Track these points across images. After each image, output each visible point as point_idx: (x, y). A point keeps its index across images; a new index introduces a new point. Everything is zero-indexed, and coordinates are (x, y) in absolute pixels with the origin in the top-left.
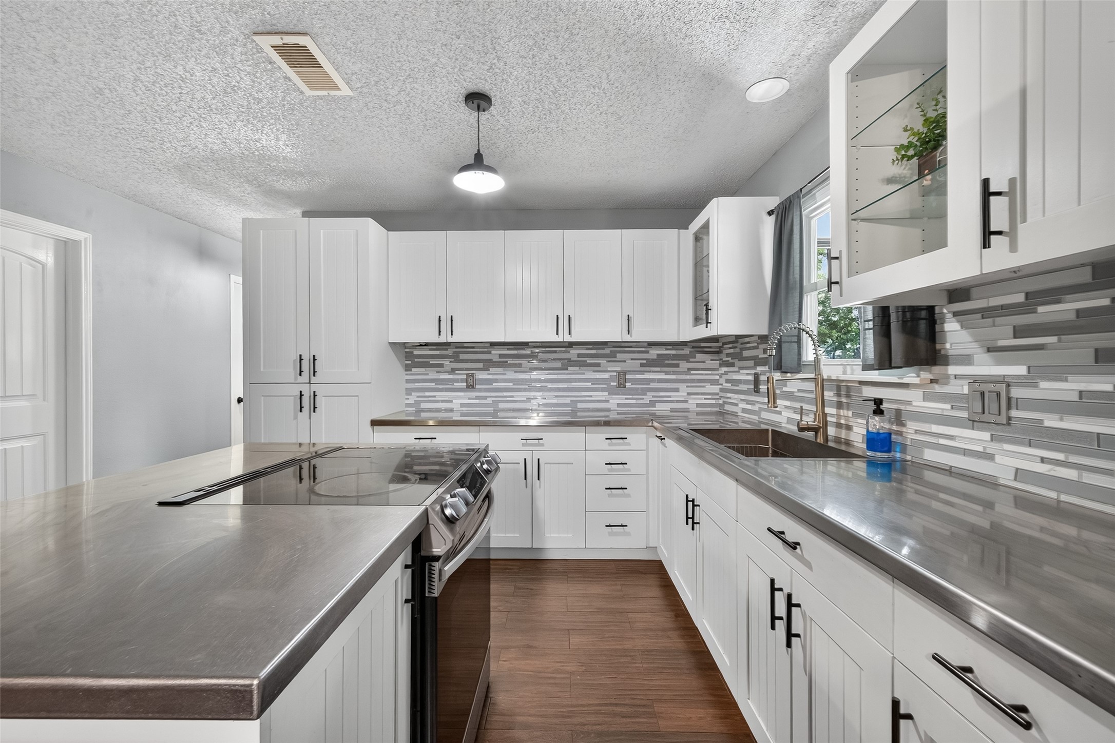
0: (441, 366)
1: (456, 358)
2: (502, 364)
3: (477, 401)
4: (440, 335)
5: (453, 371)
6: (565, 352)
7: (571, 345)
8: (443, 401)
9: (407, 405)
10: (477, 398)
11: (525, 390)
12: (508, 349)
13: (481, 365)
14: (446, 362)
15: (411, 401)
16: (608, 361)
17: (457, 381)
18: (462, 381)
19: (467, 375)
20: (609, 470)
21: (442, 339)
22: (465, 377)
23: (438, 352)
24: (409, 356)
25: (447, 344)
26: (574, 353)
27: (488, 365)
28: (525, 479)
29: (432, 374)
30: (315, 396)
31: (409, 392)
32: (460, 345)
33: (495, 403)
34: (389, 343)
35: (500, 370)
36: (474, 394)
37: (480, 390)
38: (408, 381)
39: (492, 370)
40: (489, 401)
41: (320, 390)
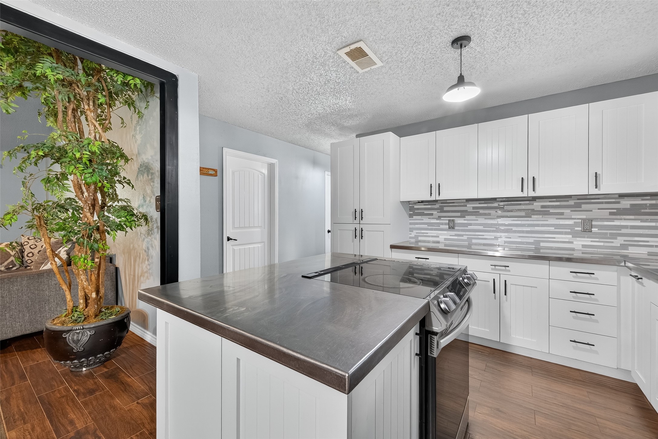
0: (432, 214)
1: (441, 210)
2: (475, 213)
3: (456, 237)
4: (431, 195)
5: (439, 218)
6: (529, 204)
7: (534, 199)
8: (432, 236)
9: (411, 238)
10: (456, 235)
11: (493, 231)
12: (479, 203)
13: (459, 214)
14: (435, 212)
15: (413, 235)
16: (571, 211)
17: (442, 224)
18: (445, 224)
19: (449, 220)
20: (574, 297)
21: (433, 198)
22: (447, 222)
23: (429, 206)
24: (411, 209)
25: (436, 201)
26: (537, 205)
27: (464, 214)
28: (494, 293)
29: (426, 220)
30: (362, 230)
31: (411, 230)
32: (445, 202)
33: (470, 239)
34: (400, 201)
35: (473, 217)
36: (453, 233)
37: (458, 230)
38: (411, 224)
39: (467, 217)
40: (465, 238)
41: (365, 228)
